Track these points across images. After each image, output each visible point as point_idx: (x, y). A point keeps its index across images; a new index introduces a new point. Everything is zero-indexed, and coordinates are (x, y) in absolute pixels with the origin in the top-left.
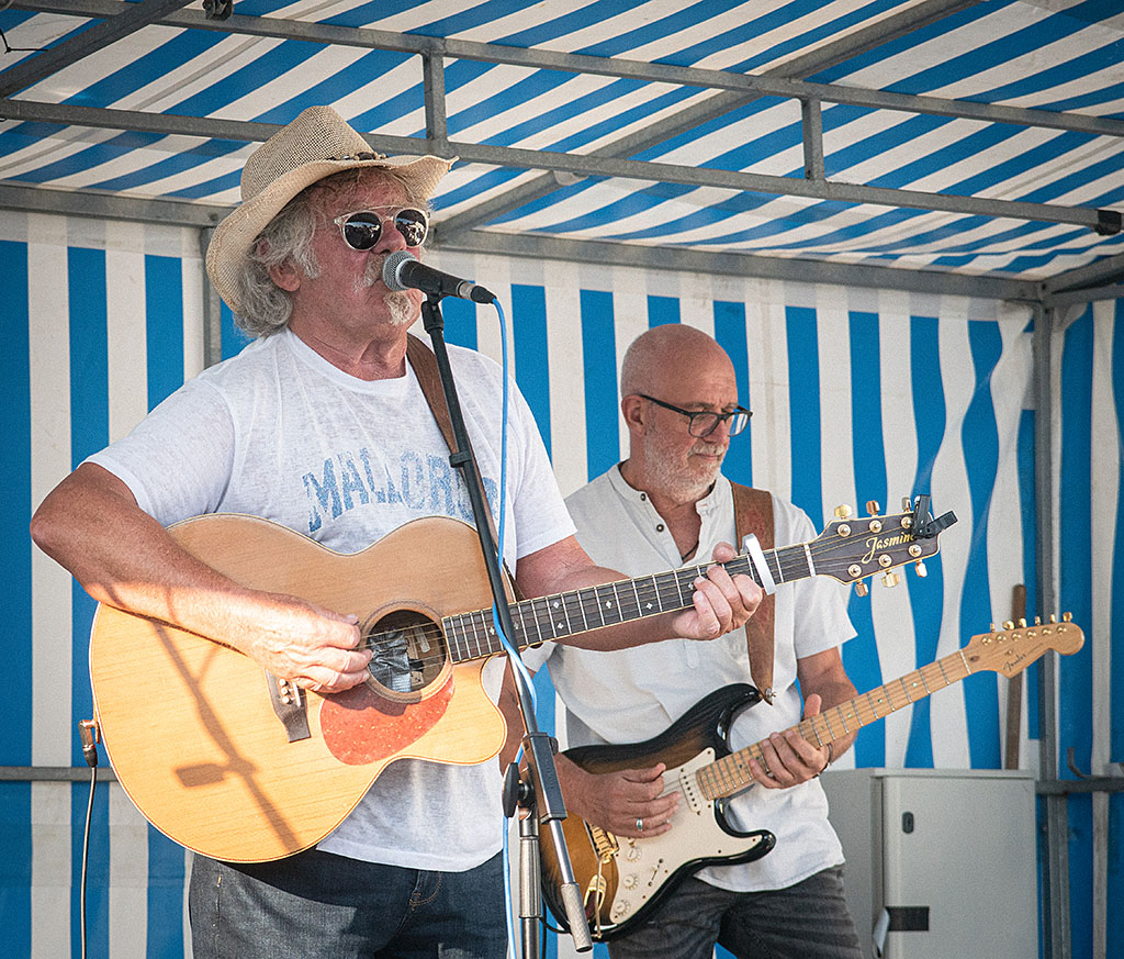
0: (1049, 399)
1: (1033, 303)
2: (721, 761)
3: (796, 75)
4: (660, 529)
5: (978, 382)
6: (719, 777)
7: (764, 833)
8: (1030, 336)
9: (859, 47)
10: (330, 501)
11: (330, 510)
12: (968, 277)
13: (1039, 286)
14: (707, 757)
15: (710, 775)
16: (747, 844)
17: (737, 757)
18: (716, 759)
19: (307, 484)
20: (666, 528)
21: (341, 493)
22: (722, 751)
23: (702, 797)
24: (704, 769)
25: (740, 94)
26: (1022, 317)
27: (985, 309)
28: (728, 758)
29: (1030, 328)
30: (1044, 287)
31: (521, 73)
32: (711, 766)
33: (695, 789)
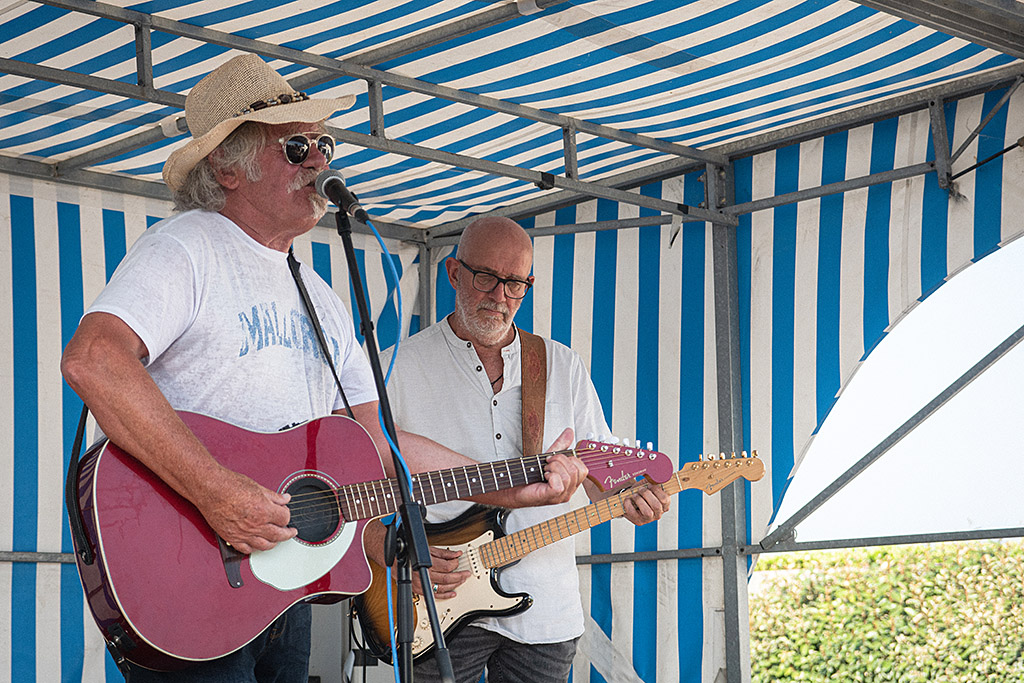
0: (429, 308)
1: (419, 244)
2: (498, 541)
3: (368, 64)
4: (479, 369)
5: (389, 295)
6: (495, 552)
7: (525, 595)
8: (417, 265)
9: (423, 44)
10: (257, 336)
11: (256, 343)
12: (383, 223)
13: (425, 232)
14: (488, 537)
15: (489, 550)
16: (512, 602)
17: (509, 538)
18: (495, 539)
19: (241, 320)
20: (483, 368)
21: (263, 332)
22: (500, 534)
23: (482, 567)
24: (485, 545)
25: (328, 73)
26: (413, 252)
27: (392, 245)
28: (503, 539)
29: (417, 260)
30: (428, 233)
31: (192, 44)
32: (490, 543)
33: (478, 560)
